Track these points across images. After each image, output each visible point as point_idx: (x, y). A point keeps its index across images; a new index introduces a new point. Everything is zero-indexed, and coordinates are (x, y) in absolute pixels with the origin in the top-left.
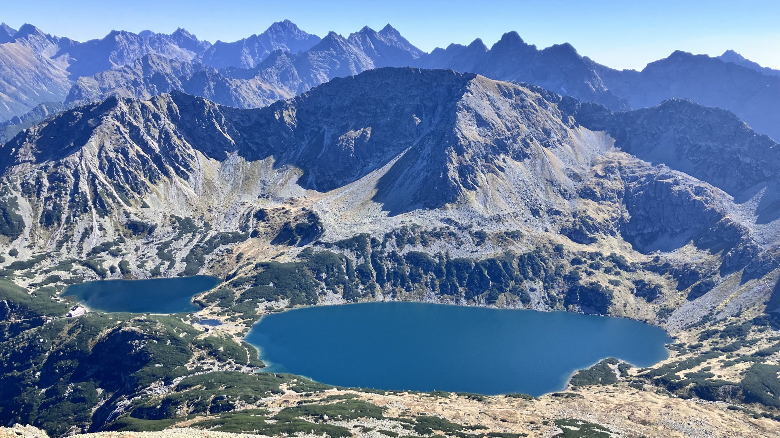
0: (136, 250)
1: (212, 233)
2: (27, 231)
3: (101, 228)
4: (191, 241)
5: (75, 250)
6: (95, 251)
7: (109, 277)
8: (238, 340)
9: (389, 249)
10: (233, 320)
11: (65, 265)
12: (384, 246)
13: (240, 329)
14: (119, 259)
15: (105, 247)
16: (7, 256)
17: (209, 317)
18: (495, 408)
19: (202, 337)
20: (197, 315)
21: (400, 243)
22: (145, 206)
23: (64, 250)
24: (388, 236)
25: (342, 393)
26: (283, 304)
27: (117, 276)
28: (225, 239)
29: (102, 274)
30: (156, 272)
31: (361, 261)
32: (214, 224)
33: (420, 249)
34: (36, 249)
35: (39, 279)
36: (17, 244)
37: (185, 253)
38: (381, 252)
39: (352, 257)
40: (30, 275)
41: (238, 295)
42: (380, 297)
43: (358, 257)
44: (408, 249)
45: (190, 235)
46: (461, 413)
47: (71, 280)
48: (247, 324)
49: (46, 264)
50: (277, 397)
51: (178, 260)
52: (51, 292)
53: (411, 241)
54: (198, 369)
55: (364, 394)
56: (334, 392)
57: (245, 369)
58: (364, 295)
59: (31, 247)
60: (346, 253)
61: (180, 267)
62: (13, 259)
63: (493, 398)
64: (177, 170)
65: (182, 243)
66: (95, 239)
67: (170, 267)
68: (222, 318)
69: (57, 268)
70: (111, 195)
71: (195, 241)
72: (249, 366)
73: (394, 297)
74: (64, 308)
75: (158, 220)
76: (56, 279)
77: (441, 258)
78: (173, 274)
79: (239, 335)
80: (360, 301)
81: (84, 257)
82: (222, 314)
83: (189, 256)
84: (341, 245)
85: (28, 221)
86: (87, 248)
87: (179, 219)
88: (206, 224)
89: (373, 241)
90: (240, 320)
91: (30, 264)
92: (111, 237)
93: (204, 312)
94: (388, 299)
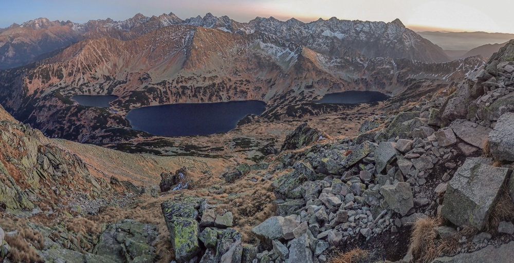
0: (93, 85)
1: (116, 81)
2: (64, 78)
3: (83, 78)
4: (109, 83)
5: (76, 84)
6: (82, 85)
7: (85, 94)
8: (123, 118)
9: (173, 85)
10: (122, 110)
11: (73, 89)
12: (172, 84)
13: (124, 114)
14: (88, 88)
15: (85, 84)
16: (59, 85)
17: (114, 109)
18: (212, 139)
19: (112, 116)
20: (110, 108)
21: (177, 83)
22: (96, 72)
23: (73, 84)
24: (173, 80)
25: (159, 137)
26: (138, 105)
27: (87, 94)
28: (120, 83)
29: (83, 92)
30: (98, 93)
31: (165, 90)
32: (116, 78)
33: (184, 84)
34: (66, 84)
35: (66, 93)
36: (62, 82)
37: (107, 87)
38: (171, 86)
39: (161, 88)
40: (64, 91)
41: (124, 102)
42: (171, 103)
43: (163, 88)
44: (180, 84)
45: (109, 81)
46: (201, 142)
47: (74, 94)
48: (127, 112)
49: (68, 88)
50: (136, 139)
51: (105, 89)
52: (69, 97)
53: (182, 82)
54: (110, 127)
55: (166, 138)
56: (156, 137)
57: (126, 128)
58: (166, 102)
59: (65, 83)
60: (159, 87)
61: (106, 91)
62: (60, 86)
63: (212, 135)
64: (106, 60)
65: (106, 84)
66: (81, 82)
67: (103, 91)
68: (118, 110)
69: (71, 90)
70: (86, 68)
71: (110, 84)
72: (127, 127)
73: (176, 102)
74: (72, 103)
75: (100, 76)
76: (70, 93)
77: (192, 87)
78: (104, 94)
79: (124, 116)
80: (165, 104)
81: (78, 87)
82: (119, 108)
83: (109, 88)
84: (157, 84)
85: (65, 76)
86: (79, 84)
87: (106, 76)
88: (114, 78)
89: (168, 82)
90: (124, 110)
91: (64, 88)
92: (86, 81)
93: (113, 107)
94: (175, 103)
